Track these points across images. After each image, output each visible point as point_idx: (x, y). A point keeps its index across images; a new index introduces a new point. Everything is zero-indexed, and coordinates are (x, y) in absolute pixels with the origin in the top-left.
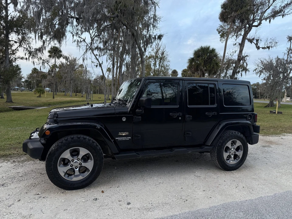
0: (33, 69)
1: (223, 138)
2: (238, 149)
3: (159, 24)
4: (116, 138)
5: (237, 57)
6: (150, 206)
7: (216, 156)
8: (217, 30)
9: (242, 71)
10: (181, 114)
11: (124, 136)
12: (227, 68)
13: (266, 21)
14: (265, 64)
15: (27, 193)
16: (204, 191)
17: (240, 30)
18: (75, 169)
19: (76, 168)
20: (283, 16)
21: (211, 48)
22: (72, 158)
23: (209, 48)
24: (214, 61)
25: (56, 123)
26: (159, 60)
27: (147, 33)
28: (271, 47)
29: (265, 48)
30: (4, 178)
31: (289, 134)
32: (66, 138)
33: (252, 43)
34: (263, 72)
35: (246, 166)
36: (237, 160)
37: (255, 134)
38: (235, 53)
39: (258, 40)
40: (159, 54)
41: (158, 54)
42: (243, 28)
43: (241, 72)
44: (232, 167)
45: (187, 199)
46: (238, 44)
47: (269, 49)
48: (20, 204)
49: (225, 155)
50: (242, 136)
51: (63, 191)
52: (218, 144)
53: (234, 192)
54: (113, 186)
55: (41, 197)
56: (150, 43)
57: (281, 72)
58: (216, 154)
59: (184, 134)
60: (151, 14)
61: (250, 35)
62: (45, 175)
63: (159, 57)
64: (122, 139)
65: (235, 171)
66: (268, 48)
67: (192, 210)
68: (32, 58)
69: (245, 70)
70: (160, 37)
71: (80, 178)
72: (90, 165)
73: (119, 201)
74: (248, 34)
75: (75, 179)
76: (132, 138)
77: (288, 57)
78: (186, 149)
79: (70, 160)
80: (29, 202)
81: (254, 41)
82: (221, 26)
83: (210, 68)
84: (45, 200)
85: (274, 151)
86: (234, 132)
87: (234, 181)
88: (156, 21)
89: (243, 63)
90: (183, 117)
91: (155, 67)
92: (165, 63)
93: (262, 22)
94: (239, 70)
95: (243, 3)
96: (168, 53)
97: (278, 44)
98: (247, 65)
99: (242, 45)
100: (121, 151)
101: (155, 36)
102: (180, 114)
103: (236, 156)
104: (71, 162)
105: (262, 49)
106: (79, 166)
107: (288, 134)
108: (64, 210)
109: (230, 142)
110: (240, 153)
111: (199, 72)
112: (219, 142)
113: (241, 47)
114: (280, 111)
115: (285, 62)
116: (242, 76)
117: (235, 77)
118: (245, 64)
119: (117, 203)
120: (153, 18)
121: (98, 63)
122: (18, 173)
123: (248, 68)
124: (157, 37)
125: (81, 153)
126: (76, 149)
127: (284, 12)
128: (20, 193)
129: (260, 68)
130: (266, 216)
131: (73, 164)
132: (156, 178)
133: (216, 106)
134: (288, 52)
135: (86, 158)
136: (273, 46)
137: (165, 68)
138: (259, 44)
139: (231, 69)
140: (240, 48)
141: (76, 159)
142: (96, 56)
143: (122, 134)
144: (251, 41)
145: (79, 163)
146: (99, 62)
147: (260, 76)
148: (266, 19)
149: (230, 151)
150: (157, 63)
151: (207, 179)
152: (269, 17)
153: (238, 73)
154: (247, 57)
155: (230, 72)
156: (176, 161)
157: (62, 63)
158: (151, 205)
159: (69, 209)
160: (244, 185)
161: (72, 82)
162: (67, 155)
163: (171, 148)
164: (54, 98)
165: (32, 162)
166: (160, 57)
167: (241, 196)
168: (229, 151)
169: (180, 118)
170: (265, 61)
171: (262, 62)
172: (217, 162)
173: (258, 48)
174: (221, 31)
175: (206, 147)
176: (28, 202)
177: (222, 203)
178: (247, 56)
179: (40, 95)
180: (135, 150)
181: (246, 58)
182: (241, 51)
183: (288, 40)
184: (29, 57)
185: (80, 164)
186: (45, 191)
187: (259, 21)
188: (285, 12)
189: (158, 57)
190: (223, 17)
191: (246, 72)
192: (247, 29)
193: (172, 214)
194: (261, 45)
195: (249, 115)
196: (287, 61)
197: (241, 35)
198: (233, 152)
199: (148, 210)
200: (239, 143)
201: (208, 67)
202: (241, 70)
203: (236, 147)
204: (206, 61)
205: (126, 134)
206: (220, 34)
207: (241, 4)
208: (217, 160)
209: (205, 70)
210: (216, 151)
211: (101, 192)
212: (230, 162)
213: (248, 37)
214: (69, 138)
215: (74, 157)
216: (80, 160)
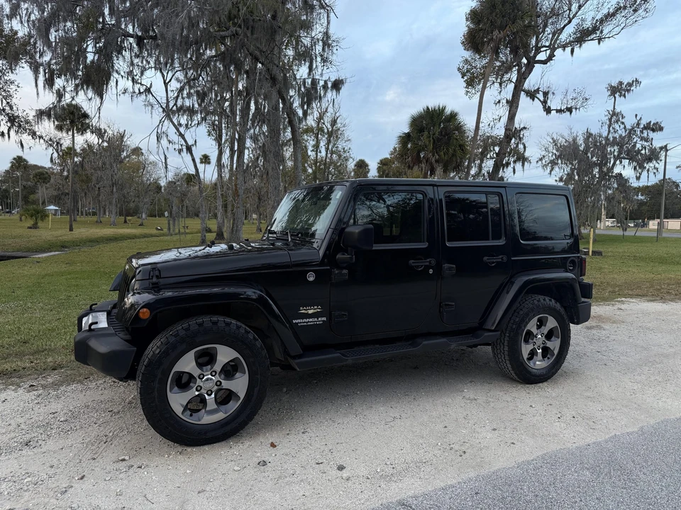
0: (14, 159)
1: (521, 312)
2: (549, 336)
3: (337, 56)
4: (294, 321)
5: (504, 130)
6: (389, 470)
7: (506, 353)
8: (459, 69)
9: (515, 162)
10: (433, 262)
11: (311, 315)
12: (483, 156)
13: (564, 50)
14: (561, 146)
15: (94, 459)
16: (494, 430)
17: (509, 69)
18: (206, 395)
19: (209, 393)
20: (600, 40)
21: (448, 111)
22: (199, 371)
23: (444, 109)
24: (455, 141)
25: (156, 289)
26: (326, 136)
27: (309, 74)
28: (576, 109)
29: (563, 111)
30: (23, 426)
31: (631, 300)
32: (185, 325)
33: (533, 100)
34: (557, 164)
35: (565, 372)
36: (548, 358)
37: (583, 302)
38: (499, 121)
39: (548, 92)
40: (326, 124)
41: (324, 123)
42: (515, 66)
43: (512, 163)
44: (540, 375)
45: (464, 449)
46: (505, 101)
47: (571, 113)
48: (87, 484)
49: (526, 349)
50: (558, 306)
51: (180, 448)
52: (510, 325)
53: (558, 429)
54: (293, 432)
55: (132, 466)
56: (316, 98)
57: (595, 164)
58: (506, 348)
59: (440, 306)
60: (317, 31)
61: (530, 83)
62: (122, 415)
63: (326, 131)
64: (307, 322)
65: (545, 384)
66: (570, 110)
67: (484, 472)
68: (17, 132)
69: (522, 159)
70: (337, 85)
71: (220, 416)
72: (240, 385)
73: (318, 464)
74: (525, 79)
75: (206, 420)
76: (330, 319)
77: (609, 131)
78: (444, 340)
79: (196, 375)
80: (107, 479)
81: (538, 95)
82: (467, 60)
83: (446, 156)
84: (146, 473)
85: (613, 337)
86: (541, 298)
87: (550, 405)
88: (329, 47)
89: (517, 146)
90: (438, 268)
91: (317, 154)
92: (341, 145)
93: (555, 53)
94: (509, 160)
95: (516, 11)
96: (347, 121)
97: (589, 102)
98: (525, 147)
99: (513, 104)
100: (308, 349)
101: (326, 82)
102: (430, 263)
103: (546, 351)
104: (198, 380)
105: (557, 112)
106: (216, 388)
107: (628, 299)
108: (199, 492)
109: (534, 321)
110: (555, 345)
111: (423, 165)
112: (512, 321)
113: (511, 107)
114: (596, 249)
115: (604, 142)
116: (514, 173)
117: (500, 176)
118: (521, 146)
119: (314, 469)
120: (322, 40)
121: (184, 144)
122: (54, 413)
123: (527, 154)
124: (330, 85)
125: (219, 358)
126: (207, 348)
127: (602, 32)
128: (78, 461)
129: (550, 155)
130: (637, 475)
131: (201, 384)
132: (381, 408)
133: (504, 242)
134: (610, 120)
135: (230, 371)
136: (578, 107)
137: (340, 156)
138: (549, 101)
139: (491, 158)
140: (510, 111)
141: (209, 373)
142: (177, 127)
143: (306, 312)
144: (532, 95)
145: (215, 381)
146: (186, 141)
147: (550, 174)
148: (564, 47)
149: (535, 340)
150: (322, 144)
151: (492, 405)
152: (570, 43)
153: (507, 167)
154: (525, 131)
155: (489, 165)
156: (415, 368)
157: (88, 144)
158: (392, 466)
159: (208, 489)
160: (574, 413)
161: (115, 190)
162: (187, 364)
163: (412, 338)
164: (71, 230)
165: (80, 387)
166: (328, 130)
167: (574, 436)
168: (533, 339)
169: (431, 271)
170: (561, 139)
171: (554, 141)
172: (509, 365)
173: (548, 110)
174: (467, 71)
175: (486, 334)
176: (105, 480)
177: (540, 453)
178: (525, 128)
179: (36, 223)
180: (337, 347)
181: (522, 133)
182: (511, 118)
183: (609, 93)
184: (9, 131)
185: (219, 384)
186: (137, 451)
187: (548, 52)
188: (605, 32)
189: (323, 131)
190: (474, 41)
191: (523, 165)
192: (524, 69)
193: (442, 485)
194: (554, 103)
195: (570, 260)
196: (607, 139)
197: (511, 81)
198: (541, 342)
199: (388, 478)
200: (552, 323)
201: (442, 153)
202: (512, 160)
203: (545, 330)
204: (439, 140)
205: (315, 311)
206: (466, 78)
207: (513, 11)
208: (508, 362)
209: (437, 161)
210: (506, 342)
211: (269, 446)
212: (535, 364)
213: (526, 86)
214: (193, 323)
215: (204, 368)
216: (217, 375)
